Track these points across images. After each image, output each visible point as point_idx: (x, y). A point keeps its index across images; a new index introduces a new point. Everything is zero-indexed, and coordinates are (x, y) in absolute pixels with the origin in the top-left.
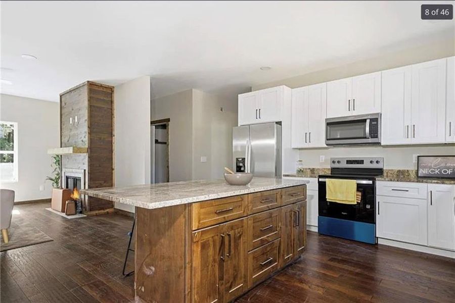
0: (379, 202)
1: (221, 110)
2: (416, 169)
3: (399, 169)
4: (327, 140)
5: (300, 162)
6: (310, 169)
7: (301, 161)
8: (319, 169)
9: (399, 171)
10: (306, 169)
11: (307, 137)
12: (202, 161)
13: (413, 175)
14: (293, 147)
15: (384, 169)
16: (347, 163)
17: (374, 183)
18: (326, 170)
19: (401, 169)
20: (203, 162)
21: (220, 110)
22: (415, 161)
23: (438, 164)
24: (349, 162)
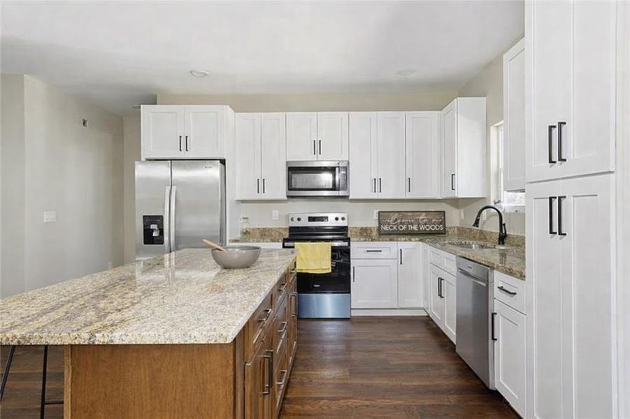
0: (354, 268)
1: (84, 123)
2: (378, 226)
3: (361, 226)
4: (289, 190)
5: (246, 221)
6: (259, 229)
7: (247, 218)
8: (271, 229)
9: (362, 229)
10: (253, 229)
11: (261, 184)
12: (45, 221)
13: (375, 233)
14: (237, 198)
15: (349, 226)
16: (309, 221)
17: (349, 244)
18: (281, 231)
19: (364, 226)
20: (47, 223)
21: (82, 123)
22: (376, 217)
23: (396, 220)
24: (311, 219)
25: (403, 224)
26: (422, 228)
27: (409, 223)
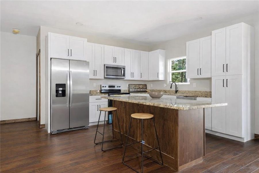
2: (128, 89)
4: (106, 75)
8: (93, 91)
9: (124, 90)
11: (95, 72)
22: (128, 86)
23: (134, 87)
24: (110, 87)
25: (136, 88)
26: (141, 90)
27: (138, 88)
